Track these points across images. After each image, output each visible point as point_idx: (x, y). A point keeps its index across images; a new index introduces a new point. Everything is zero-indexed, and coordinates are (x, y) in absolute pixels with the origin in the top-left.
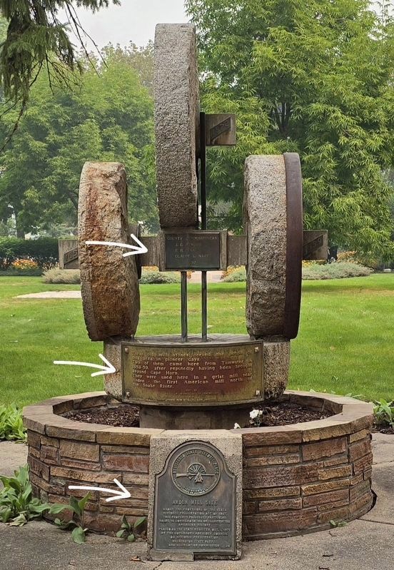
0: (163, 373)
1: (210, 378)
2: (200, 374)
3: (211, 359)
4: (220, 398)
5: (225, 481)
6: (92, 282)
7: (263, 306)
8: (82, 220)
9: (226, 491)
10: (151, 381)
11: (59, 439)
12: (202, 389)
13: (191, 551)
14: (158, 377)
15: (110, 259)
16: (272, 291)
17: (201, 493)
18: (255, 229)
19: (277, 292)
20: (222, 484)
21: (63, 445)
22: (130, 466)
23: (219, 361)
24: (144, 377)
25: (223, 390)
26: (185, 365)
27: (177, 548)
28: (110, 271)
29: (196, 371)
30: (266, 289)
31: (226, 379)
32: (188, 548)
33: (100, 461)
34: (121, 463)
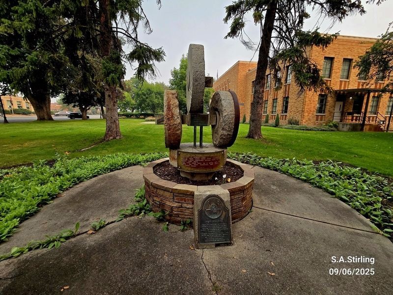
0: (193, 162)
1: (208, 163)
2: (206, 162)
3: (209, 157)
4: (212, 170)
5: (225, 212)
6: (169, 130)
7: (224, 139)
8: (165, 109)
9: (225, 216)
10: (188, 164)
11: (157, 188)
12: (206, 167)
13: (214, 243)
14: (191, 163)
15: (175, 123)
16: (228, 134)
17: (216, 217)
18: (225, 114)
19: (230, 135)
20: (224, 213)
21: (158, 190)
22: (185, 201)
23: (212, 158)
24: (186, 162)
25: (212, 167)
26: (200, 159)
27: (209, 242)
28: (175, 127)
29: (204, 161)
30: (226, 134)
31: (214, 163)
32: (213, 242)
33: (173, 199)
34: (182, 200)
